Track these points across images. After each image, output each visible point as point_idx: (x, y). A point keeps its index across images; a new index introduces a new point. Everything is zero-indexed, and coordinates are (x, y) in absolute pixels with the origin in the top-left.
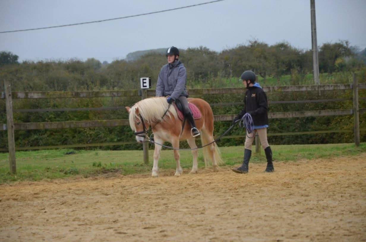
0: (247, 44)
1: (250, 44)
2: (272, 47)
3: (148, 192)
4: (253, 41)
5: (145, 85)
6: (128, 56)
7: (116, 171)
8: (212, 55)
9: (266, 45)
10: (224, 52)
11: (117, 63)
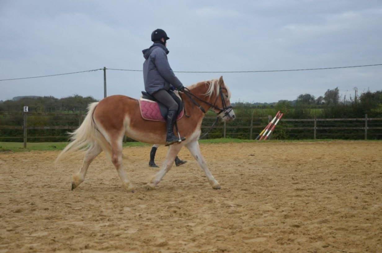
0: (73, 96)
1: (74, 96)
2: (85, 98)
3: (27, 160)
4: (76, 95)
5: (26, 110)
6: (14, 98)
7: (10, 150)
8: (56, 100)
9: (82, 97)
10: (62, 99)
11: (8, 101)
